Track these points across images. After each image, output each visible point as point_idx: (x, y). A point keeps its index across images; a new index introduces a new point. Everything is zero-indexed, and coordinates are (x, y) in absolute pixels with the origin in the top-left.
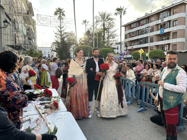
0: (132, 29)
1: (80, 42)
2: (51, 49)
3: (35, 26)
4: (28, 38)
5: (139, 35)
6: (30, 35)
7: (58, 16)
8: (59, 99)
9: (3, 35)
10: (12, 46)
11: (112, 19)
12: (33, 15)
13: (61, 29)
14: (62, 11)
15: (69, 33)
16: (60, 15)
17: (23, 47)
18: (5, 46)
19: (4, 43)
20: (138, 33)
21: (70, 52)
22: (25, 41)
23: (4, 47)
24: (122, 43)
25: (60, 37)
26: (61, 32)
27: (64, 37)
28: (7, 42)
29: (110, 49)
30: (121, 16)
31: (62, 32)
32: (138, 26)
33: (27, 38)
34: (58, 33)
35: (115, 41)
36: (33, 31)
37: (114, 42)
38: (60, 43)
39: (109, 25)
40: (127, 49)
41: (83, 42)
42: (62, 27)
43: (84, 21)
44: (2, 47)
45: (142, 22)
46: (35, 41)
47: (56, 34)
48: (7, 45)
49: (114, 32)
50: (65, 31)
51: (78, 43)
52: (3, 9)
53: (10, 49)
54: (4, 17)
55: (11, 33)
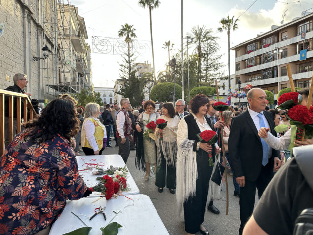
0: (249, 53)
1: (160, 79)
2: (114, 90)
3: (89, 54)
4: (79, 73)
5: (260, 63)
6: (82, 70)
7: (125, 37)
8: (127, 171)
9: (41, 70)
10: (55, 87)
11: (214, 38)
12: (87, 38)
13: (129, 57)
14: (132, 29)
15: (143, 64)
16: (128, 36)
17: (71, 88)
18: (44, 86)
19: (43, 82)
20: (258, 60)
21: (143, 94)
22: (74, 78)
23: (43, 88)
24: (231, 78)
25: (128, 70)
26: (130, 63)
27: (135, 71)
28: (48, 81)
29: (209, 89)
30: (228, 33)
31: (132, 64)
32: (259, 47)
33: (77, 73)
34: (124, 65)
35: (218, 75)
36: (86, 62)
37: (218, 77)
38: (127, 80)
39: (208, 48)
40: (239, 87)
41: (165, 78)
42: (131, 55)
43: (166, 43)
44: (40, 88)
45: (265, 42)
46: (89, 77)
47: (122, 65)
48: (47, 86)
49: (217, 59)
50: (136, 62)
51: (157, 79)
52: (43, 29)
53: (52, 91)
54: (43, 42)
55: (53, 66)
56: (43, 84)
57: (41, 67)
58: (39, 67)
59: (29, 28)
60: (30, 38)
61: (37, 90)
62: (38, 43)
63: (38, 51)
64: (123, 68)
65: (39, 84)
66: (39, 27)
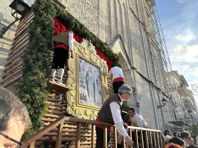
3: (192, 96)
10: (173, 123)
12: (188, 86)
17: (185, 122)
18: (167, 123)
22: (185, 115)
28: (168, 119)
33: (186, 111)
36: (191, 102)
46: (196, 112)
48: (169, 122)
52: (160, 90)
53: (172, 125)
54: (161, 96)
55: (170, 109)
56: (166, 121)
57: (163, 111)
58: (162, 111)
59: (153, 91)
60: (154, 96)
61: (163, 125)
62: (159, 97)
63: (160, 102)
65: (163, 121)
66: (158, 89)
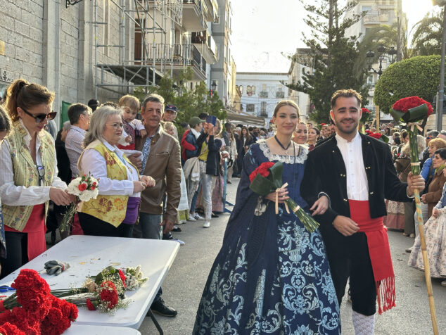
1: (420, 43)
4: (193, 34)
6: (199, 24)
9: (87, 26)
10: (117, 71)
17: (155, 71)
18: (93, 68)
19: (90, 59)
22: (177, 47)
23: (90, 72)
25: (327, 21)
27: (347, 24)
28: (106, 54)
33: (187, 34)
34: (318, 6)
41: (434, 42)
44: (82, 72)
46: (221, 46)
47: (311, 9)
48: (100, 66)
51: (410, 45)
53: (112, 79)
55: (120, 15)
56: (90, 64)
57: (87, 18)
58: (81, 20)
64: (314, 15)
65: (80, 61)
